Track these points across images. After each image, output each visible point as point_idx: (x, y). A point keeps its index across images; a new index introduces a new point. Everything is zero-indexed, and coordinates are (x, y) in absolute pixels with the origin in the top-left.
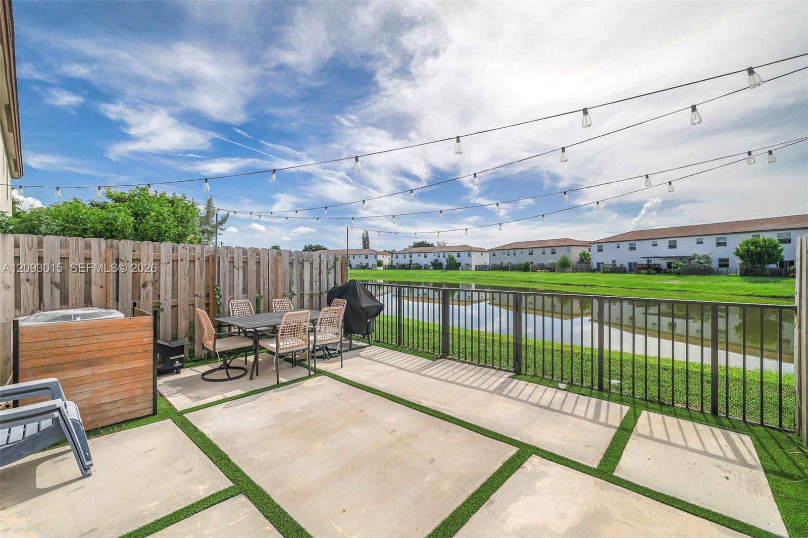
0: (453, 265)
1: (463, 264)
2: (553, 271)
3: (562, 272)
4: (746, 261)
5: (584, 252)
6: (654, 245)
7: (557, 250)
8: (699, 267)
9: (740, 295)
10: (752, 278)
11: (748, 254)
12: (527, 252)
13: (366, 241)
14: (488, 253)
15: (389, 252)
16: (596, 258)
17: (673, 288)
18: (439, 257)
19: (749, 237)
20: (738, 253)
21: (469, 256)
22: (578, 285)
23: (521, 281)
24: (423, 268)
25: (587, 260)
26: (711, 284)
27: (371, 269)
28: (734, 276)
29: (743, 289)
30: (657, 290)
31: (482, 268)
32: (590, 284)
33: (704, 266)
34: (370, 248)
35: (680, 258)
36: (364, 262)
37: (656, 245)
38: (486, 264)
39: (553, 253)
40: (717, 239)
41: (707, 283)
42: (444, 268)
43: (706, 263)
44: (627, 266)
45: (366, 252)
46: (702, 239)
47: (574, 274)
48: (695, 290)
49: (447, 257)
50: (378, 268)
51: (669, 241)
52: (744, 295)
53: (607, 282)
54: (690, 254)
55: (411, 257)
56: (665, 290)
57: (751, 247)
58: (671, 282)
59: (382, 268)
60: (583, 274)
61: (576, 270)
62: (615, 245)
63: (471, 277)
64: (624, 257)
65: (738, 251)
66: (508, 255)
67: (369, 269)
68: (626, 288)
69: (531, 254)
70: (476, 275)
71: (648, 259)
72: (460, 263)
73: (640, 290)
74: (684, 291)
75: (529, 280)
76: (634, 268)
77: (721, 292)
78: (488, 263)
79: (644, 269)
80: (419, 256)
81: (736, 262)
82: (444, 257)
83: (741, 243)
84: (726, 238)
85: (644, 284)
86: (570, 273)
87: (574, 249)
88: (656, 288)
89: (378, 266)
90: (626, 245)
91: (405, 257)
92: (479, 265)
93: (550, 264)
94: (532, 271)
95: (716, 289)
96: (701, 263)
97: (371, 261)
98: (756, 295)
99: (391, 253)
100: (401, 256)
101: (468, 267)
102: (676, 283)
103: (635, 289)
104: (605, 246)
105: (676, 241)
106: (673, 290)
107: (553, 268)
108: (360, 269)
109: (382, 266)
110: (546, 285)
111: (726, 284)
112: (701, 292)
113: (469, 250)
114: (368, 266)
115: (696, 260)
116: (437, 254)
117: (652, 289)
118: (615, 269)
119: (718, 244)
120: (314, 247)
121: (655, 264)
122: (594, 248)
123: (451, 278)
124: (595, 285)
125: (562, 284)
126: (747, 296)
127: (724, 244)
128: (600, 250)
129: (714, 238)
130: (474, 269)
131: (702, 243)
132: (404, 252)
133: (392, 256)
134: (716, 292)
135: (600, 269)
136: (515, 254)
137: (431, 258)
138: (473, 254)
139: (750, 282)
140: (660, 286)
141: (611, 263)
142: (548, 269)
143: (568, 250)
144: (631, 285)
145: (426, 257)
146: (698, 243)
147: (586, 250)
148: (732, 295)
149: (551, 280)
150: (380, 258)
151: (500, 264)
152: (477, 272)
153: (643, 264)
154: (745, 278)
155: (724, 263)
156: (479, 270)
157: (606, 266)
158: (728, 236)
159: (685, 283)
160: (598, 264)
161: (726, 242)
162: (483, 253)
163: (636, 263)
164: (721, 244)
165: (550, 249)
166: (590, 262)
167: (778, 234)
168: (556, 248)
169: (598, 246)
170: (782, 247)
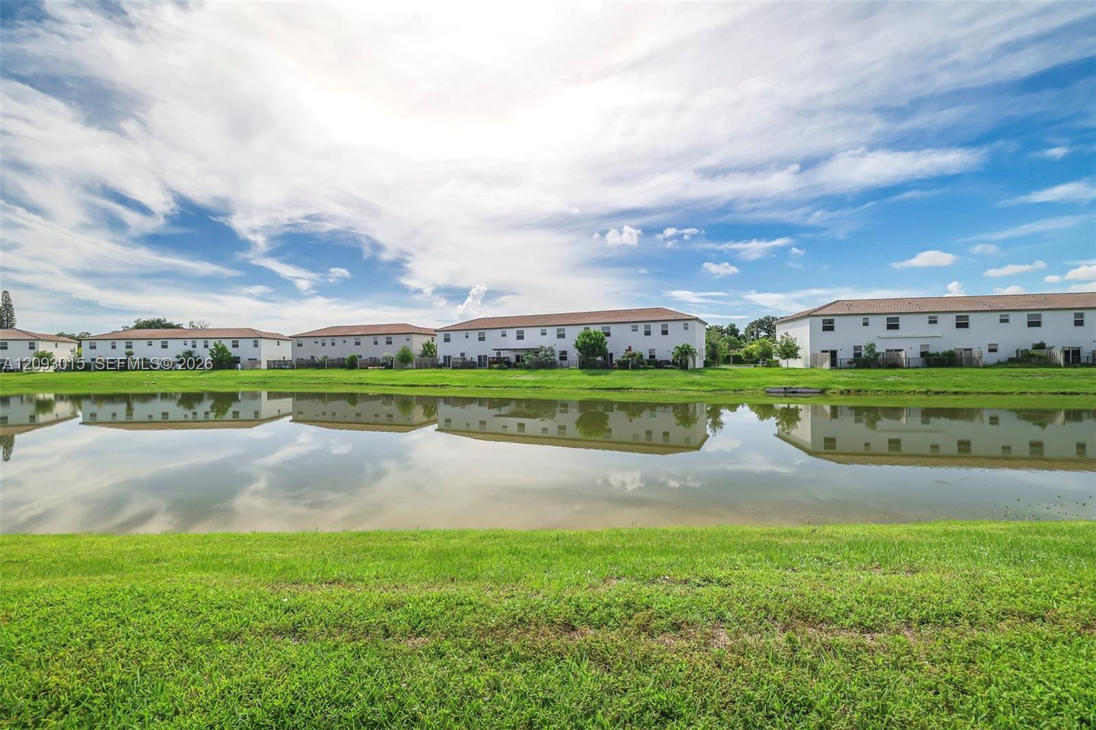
0: (223, 361)
1: (244, 359)
2: (390, 367)
3: (402, 368)
4: (582, 353)
5: (429, 342)
6: (503, 335)
7: (394, 338)
8: (546, 360)
10: (589, 370)
11: (585, 347)
12: (351, 341)
14: (290, 342)
15: (72, 337)
16: (442, 350)
17: (529, 385)
18: (194, 346)
19: (582, 329)
20: (577, 346)
21: (256, 345)
22: (426, 386)
23: (346, 384)
25: (431, 352)
26: (559, 378)
29: (586, 382)
30: (514, 387)
31: (280, 365)
32: (441, 384)
33: (550, 359)
34: (17, 327)
35: (528, 350)
37: (505, 335)
38: (286, 359)
39: (389, 343)
40: (558, 330)
41: (556, 377)
44: (476, 360)
45: (4, 334)
46: (546, 330)
47: (417, 371)
48: (548, 386)
49: (211, 346)
51: (517, 331)
52: (588, 389)
53: (460, 380)
54: (537, 346)
55: (129, 347)
56: (521, 387)
57: (587, 340)
58: (525, 378)
59: (50, 370)
60: (429, 370)
61: (420, 366)
62: (463, 334)
63: (261, 380)
64: (473, 348)
65: (577, 343)
66: (324, 344)
68: (483, 387)
69: (358, 344)
70: (271, 377)
71: (499, 351)
72: (239, 358)
74: (539, 387)
75: (358, 381)
76: (482, 363)
77: (569, 387)
78: (289, 358)
79: (496, 363)
80: (150, 345)
81: (574, 355)
82: (206, 347)
84: (564, 330)
86: (413, 370)
87: (415, 338)
88: (513, 385)
90: (474, 335)
91: (113, 347)
92: (274, 361)
93: (385, 358)
94: (360, 368)
95: (565, 384)
96: (548, 355)
98: (597, 387)
99: (79, 340)
101: (254, 363)
102: (529, 378)
103: (491, 387)
104: (452, 335)
105: (525, 331)
106: (528, 387)
107: (389, 364)
110: (385, 387)
111: (571, 377)
112: (553, 387)
113: (257, 338)
115: (543, 353)
116: (189, 342)
117: (508, 386)
118: (466, 365)
119: (559, 336)
121: (504, 358)
122: (441, 336)
123: (221, 383)
124: (447, 385)
125: (405, 386)
126: (590, 389)
127: (563, 336)
128: (447, 340)
129: (555, 329)
130: (266, 368)
131: (545, 334)
132: (113, 338)
133: (80, 346)
134: (566, 386)
135: (447, 363)
136: (333, 344)
137: (177, 348)
138: (262, 342)
139: (588, 375)
141: (459, 356)
142: (383, 365)
143: (408, 340)
144: (486, 383)
145: (164, 347)
146: (543, 334)
147: (429, 338)
148: (579, 389)
149: (392, 380)
150: (44, 347)
151: (310, 358)
152: (270, 371)
153: (494, 358)
154: (583, 371)
155: (563, 356)
156: (274, 368)
157: (455, 361)
158: (566, 328)
159: (537, 378)
160: (445, 357)
161: (564, 334)
162: (281, 342)
163: (486, 356)
164: (561, 336)
165: (384, 337)
166: (436, 355)
167: (602, 327)
168: (393, 337)
169: (445, 335)
170: (607, 340)
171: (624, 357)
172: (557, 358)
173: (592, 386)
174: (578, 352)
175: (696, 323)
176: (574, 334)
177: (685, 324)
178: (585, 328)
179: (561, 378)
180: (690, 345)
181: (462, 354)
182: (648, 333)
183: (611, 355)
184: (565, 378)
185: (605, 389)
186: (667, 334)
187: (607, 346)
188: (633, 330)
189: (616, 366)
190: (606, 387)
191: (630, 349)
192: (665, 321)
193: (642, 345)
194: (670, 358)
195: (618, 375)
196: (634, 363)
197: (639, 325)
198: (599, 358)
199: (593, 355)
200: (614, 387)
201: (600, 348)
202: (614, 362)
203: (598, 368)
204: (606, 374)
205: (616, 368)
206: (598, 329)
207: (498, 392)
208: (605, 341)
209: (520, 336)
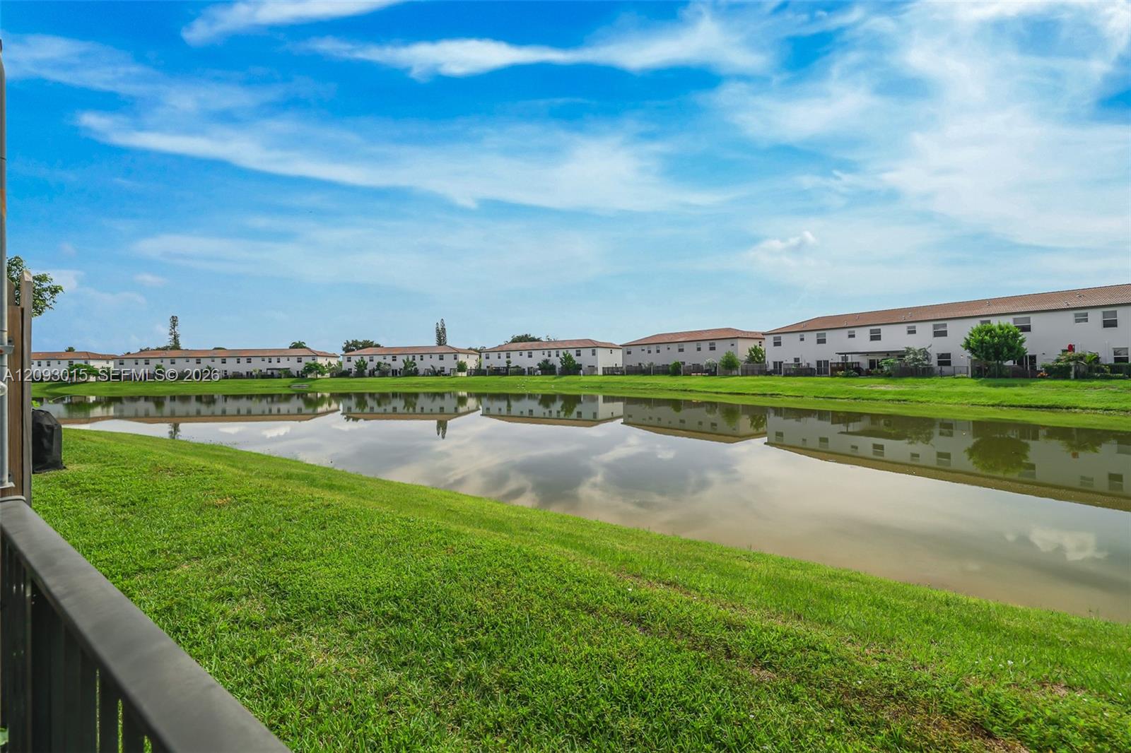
0: (571, 368)
1: (585, 366)
2: (714, 374)
3: (726, 375)
4: (978, 356)
5: (756, 347)
6: (850, 336)
7: (718, 344)
8: (916, 366)
9: (984, 405)
11: (982, 348)
12: (675, 348)
13: (441, 336)
14: (621, 350)
15: (476, 350)
16: (772, 355)
17: (889, 397)
18: (549, 356)
19: (976, 324)
20: (968, 346)
21: (594, 354)
22: (753, 394)
23: (670, 390)
24: (527, 373)
25: (759, 358)
26: (938, 390)
27: (449, 375)
28: (965, 377)
29: (985, 396)
30: (868, 399)
31: (613, 372)
32: (770, 393)
33: (923, 364)
34: (447, 344)
35: (888, 354)
36: (438, 365)
37: (853, 336)
38: (618, 366)
39: (712, 349)
40: (935, 327)
41: (932, 388)
42: (557, 372)
43: (925, 360)
44: (814, 366)
45: (441, 349)
46: (914, 327)
47: (742, 378)
48: (919, 399)
49: (561, 355)
50: (460, 374)
51: (871, 330)
52: (989, 405)
53: (794, 389)
54: (901, 348)
55: (508, 357)
56: (878, 400)
57: (986, 337)
58: (883, 388)
59: (465, 374)
60: (756, 378)
61: (746, 373)
62: (798, 336)
63: (597, 385)
64: (810, 352)
65: (968, 342)
66: (649, 352)
67: (446, 375)
68: (823, 398)
69: (681, 350)
70: (606, 382)
71: (845, 355)
72: (581, 365)
73: (842, 400)
74: (904, 401)
75: (681, 388)
76: (822, 369)
77: (956, 401)
78: (620, 365)
79: (840, 369)
80: (521, 355)
81: (963, 358)
82: (558, 356)
83: (971, 332)
84: (945, 325)
85: (847, 391)
86: (738, 377)
87: (740, 343)
88: (865, 397)
89: (459, 371)
90: (811, 338)
91: (499, 357)
92: (608, 368)
93: (708, 364)
94: (684, 375)
95: (949, 397)
96: (918, 360)
97: (449, 363)
98: (1005, 404)
99: (480, 352)
100: (493, 356)
101: (592, 370)
102: (890, 389)
103: (835, 398)
104: (784, 338)
105: (880, 330)
106: (889, 400)
107: (713, 370)
108: (431, 376)
109: (465, 371)
110: (709, 395)
111: (958, 389)
112: (928, 401)
113: (594, 347)
114: (443, 371)
115: (912, 356)
116: (546, 352)
117: (859, 398)
118: (800, 371)
119: (937, 334)
120: (360, 343)
121: (853, 363)
122: (770, 339)
123: (568, 387)
124: (778, 394)
125: (730, 394)
126: (993, 406)
127: (944, 334)
128: (777, 344)
129: (931, 325)
130: (602, 374)
131: (914, 332)
132: (498, 350)
133: (480, 357)
134: (950, 401)
135: (778, 369)
136: (658, 351)
137: (538, 358)
138: (599, 351)
140: (870, 394)
141: (793, 362)
142: (706, 371)
143: (733, 345)
144: (828, 393)
145: (530, 356)
146: (910, 332)
147: (756, 343)
148: (972, 405)
149: (716, 387)
150: (462, 358)
151: (638, 365)
152: (606, 377)
153: (838, 363)
154: (979, 380)
155: (945, 360)
156: (609, 374)
157: (786, 367)
158: (948, 323)
159: (902, 389)
160: (775, 363)
161: (946, 332)
162: (613, 350)
163: (828, 361)
164: (940, 333)
165: (708, 343)
166: (764, 361)
167: (1014, 319)
168: (716, 342)
169: (775, 338)
170: (1023, 336)
171: (1058, 361)
172: (934, 362)
173: (997, 402)
174: (970, 355)
178: (982, 322)
179: (941, 390)
181: (797, 360)
182: (1110, 323)
183: (1033, 358)
184: (947, 389)
185: (1021, 406)
187: (1024, 346)
188: (1077, 320)
189: (1043, 374)
190: (1022, 403)
191: (1071, 349)
193: (1098, 343)
195: (1047, 386)
196: (1080, 369)
197: (1089, 312)
198: (1010, 363)
199: (997, 358)
200: (1040, 403)
201: (1011, 349)
202: (1038, 369)
203: (1007, 377)
204: (1022, 386)
205: (1043, 377)
206: (1008, 321)
207: (845, 404)
208: (1020, 338)
209: (875, 337)
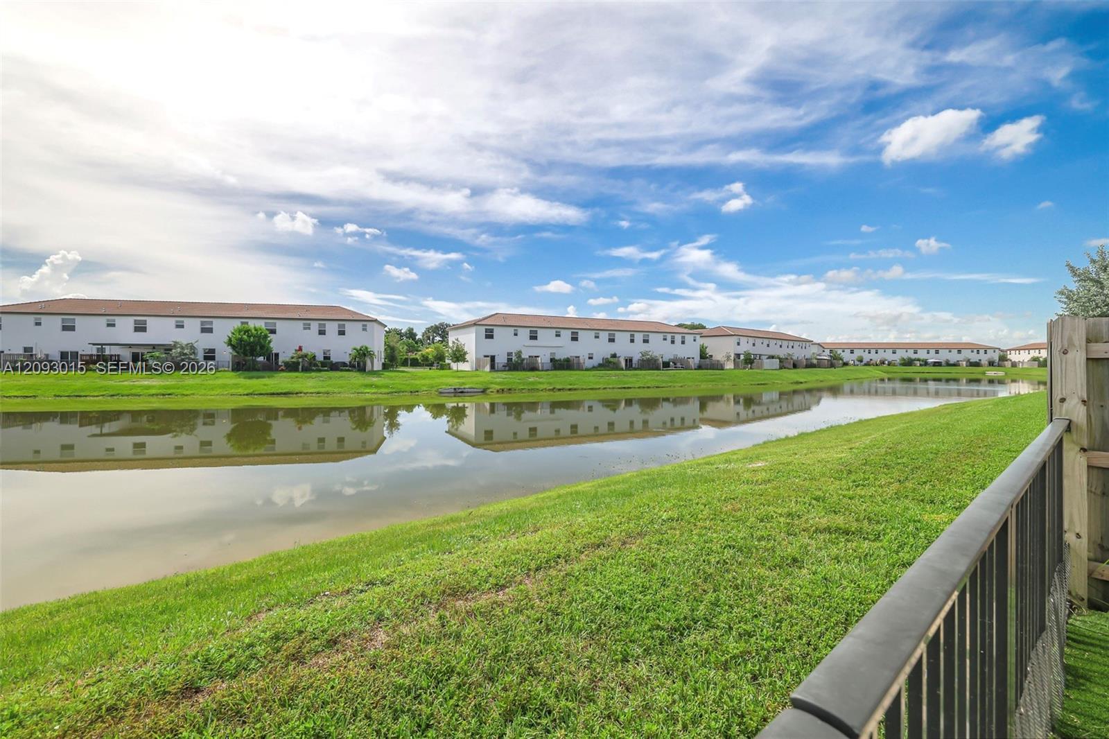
4: (238, 352)
6: (109, 325)
8: (183, 360)
9: (240, 395)
10: (246, 373)
11: (241, 345)
17: (153, 391)
19: (237, 324)
20: (230, 343)
26: (203, 383)
29: (242, 387)
30: (128, 396)
33: (189, 358)
35: (154, 347)
37: (113, 325)
40: (202, 323)
41: (197, 381)
43: (191, 355)
46: (183, 322)
48: (185, 392)
51: (135, 321)
52: (244, 395)
53: (24, 387)
56: (140, 395)
57: (244, 336)
58: (146, 383)
62: (32, 319)
65: (230, 340)
71: (102, 345)
73: (95, 398)
74: (169, 394)
77: (218, 393)
79: (94, 362)
81: (225, 354)
83: (233, 331)
84: (212, 323)
85: (101, 387)
88: (125, 392)
95: (213, 389)
96: (186, 354)
98: (256, 393)
102: (154, 383)
103: (86, 396)
104: (8, 319)
105: (148, 321)
106: (153, 395)
111: (220, 382)
112: (193, 394)
115: (179, 350)
117: (118, 394)
119: (204, 330)
121: (111, 355)
126: (247, 395)
127: (210, 330)
134: (213, 393)
139: (245, 378)
140: (131, 390)
148: (231, 395)
153: (91, 355)
154: (238, 373)
155: (210, 355)
158: (215, 321)
159: (168, 383)
161: (212, 328)
163: (77, 353)
164: (207, 330)
167: (266, 323)
170: (271, 337)
171: (292, 358)
172: (200, 356)
173: (251, 391)
174: (231, 351)
175: (375, 325)
176: (224, 331)
177: (364, 325)
178: (242, 323)
179: (205, 383)
180: (368, 346)
181: (28, 349)
182: (322, 332)
183: (277, 355)
184: (211, 382)
185: (267, 394)
186: (344, 334)
187: (273, 344)
188: (305, 329)
189: (283, 367)
190: (269, 392)
191: (300, 349)
192: (343, 320)
193: (315, 345)
194: (347, 360)
195: (285, 378)
196: (305, 364)
197: (312, 322)
198: (261, 359)
199: (252, 355)
200: (280, 391)
201: (262, 347)
202: (280, 364)
203: (258, 370)
204: (269, 377)
205: (282, 370)
206: (261, 324)
207: (99, 402)
208: (269, 339)
209: (140, 328)
